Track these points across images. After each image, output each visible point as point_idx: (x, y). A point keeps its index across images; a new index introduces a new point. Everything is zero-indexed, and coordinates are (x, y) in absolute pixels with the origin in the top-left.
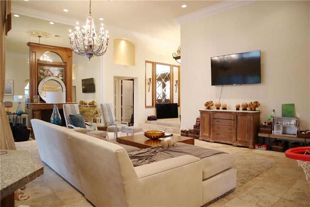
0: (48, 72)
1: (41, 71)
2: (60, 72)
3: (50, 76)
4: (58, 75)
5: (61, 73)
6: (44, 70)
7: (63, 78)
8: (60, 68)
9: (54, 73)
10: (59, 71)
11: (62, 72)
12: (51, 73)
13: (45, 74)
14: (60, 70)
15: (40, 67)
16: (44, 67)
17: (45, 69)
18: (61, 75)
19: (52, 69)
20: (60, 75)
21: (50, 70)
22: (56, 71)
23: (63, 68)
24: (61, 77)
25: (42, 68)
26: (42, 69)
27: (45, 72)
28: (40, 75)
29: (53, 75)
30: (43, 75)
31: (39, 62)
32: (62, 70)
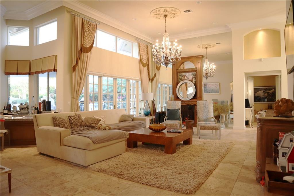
0: (185, 77)
1: (180, 77)
3: (186, 80)
4: (192, 78)
6: (182, 76)
7: (196, 81)
8: (194, 73)
9: (189, 78)
12: (187, 78)
14: (194, 74)
16: (182, 74)
17: (183, 75)
19: (188, 74)
21: (186, 76)
22: (190, 76)
23: (195, 73)
24: (194, 80)
26: (181, 76)
27: (183, 77)
28: (179, 80)
30: (181, 80)
31: (178, 71)
32: (195, 74)
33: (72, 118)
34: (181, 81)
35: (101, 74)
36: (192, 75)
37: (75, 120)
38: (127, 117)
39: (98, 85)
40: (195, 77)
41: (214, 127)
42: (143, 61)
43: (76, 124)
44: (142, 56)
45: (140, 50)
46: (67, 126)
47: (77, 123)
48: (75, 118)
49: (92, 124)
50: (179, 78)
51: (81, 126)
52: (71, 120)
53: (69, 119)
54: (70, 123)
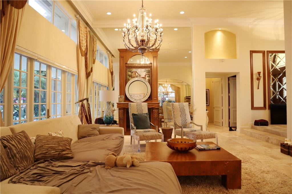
0: (136, 74)
1: (130, 73)
2: (147, 72)
4: (145, 76)
5: (148, 74)
6: (132, 73)
7: (150, 79)
8: (147, 69)
9: (141, 75)
10: (145, 72)
11: (149, 72)
12: (138, 74)
13: (132, 75)
14: (147, 71)
15: (129, 70)
16: (132, 69)
17: (133, 71)
18: (148, 75)
19: (139, 71)
20: (146, 76)
21: (137, 72)
22: (143, 72)
23: (149, 69)
24: (148, 78)
25: (130, 70)
26: (130, 72)
27: (133, 74)
28: (128, 77)
29: (140, 76)
30: (131, 76)
31: (127, 65)
32: (149, 71)
33: (13, 143)
34: (130, 78)
35: (34, 54)
36: (145, 71)
37: (20, 147)
38: (91, 129)
39: (27, 74)
40: (149, 75)
41: (211, 135)
42: (82, 47)
43: (24, 158)
44: (82, 41)
45: (80, 31)
46: (5, 167)
47: (27, 152)
48: (19, 142)
49: (64, 153)
50: (128, 74)
51: (37, 160)
52: (10, 149)
53: (5, 147)
54: (8, 155)
